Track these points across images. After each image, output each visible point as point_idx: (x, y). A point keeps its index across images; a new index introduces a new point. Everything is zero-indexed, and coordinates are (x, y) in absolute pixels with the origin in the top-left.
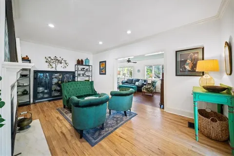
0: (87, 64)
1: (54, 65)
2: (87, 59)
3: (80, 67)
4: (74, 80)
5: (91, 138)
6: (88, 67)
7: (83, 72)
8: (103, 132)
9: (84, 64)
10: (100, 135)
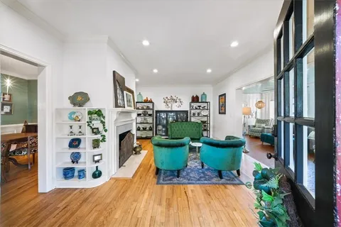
0: (204, 100)
1: (170, 105)
2: (204, 94)
3: (195, 105)
4: (187, 121)
5: (162, 178)
6: (206, 105)
7: (198, 111)
8: (175, 180)
9: (200, 101)
10: (170, 180)
